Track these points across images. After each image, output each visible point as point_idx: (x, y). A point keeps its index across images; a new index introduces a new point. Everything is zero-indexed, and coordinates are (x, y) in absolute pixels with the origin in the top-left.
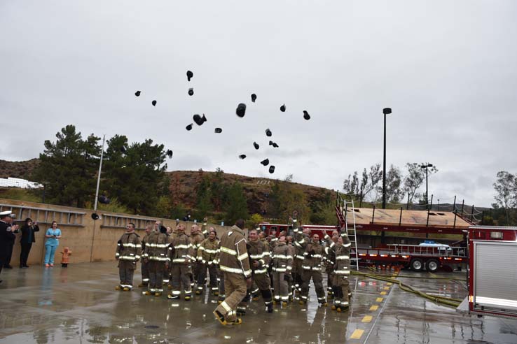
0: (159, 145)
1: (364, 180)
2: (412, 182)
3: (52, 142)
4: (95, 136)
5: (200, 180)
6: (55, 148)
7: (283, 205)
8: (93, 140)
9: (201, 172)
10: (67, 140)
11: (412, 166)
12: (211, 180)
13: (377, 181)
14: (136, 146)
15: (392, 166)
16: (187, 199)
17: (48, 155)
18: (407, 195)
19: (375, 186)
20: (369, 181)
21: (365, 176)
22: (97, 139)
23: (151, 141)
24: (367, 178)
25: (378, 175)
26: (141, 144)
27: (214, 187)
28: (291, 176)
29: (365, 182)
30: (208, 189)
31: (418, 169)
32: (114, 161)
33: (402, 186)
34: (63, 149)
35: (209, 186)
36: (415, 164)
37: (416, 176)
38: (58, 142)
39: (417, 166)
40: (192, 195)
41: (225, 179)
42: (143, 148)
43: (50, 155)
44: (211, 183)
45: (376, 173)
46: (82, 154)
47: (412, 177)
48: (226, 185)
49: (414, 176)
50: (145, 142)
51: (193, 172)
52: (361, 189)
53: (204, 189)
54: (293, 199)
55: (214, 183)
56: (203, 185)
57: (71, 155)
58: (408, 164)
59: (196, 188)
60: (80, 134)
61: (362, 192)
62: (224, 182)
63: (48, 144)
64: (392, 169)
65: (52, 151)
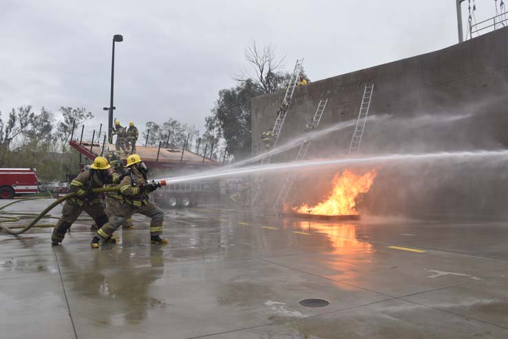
1: (10, 121)
2: (66, 127)
11: (66, 111)
13: (26, 124)
15: (43, 109)
18: (59, 140)
19: (23, 130)
20: (17, 124)
21: (13, 118)
24: (14, 120)
25: (28, 117)
29: (12, 124)
31: (72, 114)
33: (54, 131)
36: (70, 109)
37: (71, 121)
39: (72, 111)
45: (26, 116)
47: (67, 122)
49: (69, 121)
52: (7, 132)
58: (62, 108)
61: (7, 136)
64: (45, 112)
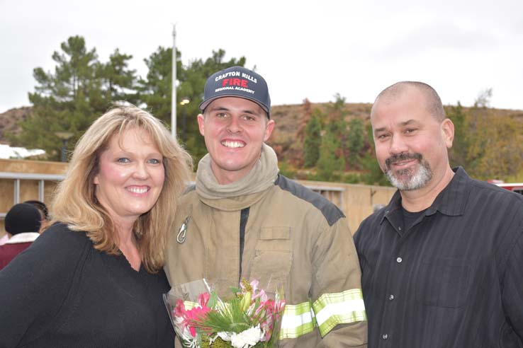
0: (238, 59)
3: (46, 71)
4: (122, 53)
5: (308, 118)
6: (54, 80)
7: (475, 150)
8: (119, 60)
9: (307, 105)
10: (74, 64)
12: (326, 116)
14: (196, 65)
16: (286, 153)
17: (43, 95)
22: (125, 57)
23: (222, 53)
26: (204, 60)
27: (334, 129)
28: (489, 93)
30: (322, 133)
32: (162, 95)
34: (68, 81)
35: (323, 127)
38: (57, 69)
40: (293, 146)
41: (350, 113)
42: (209, 68)
43: (46, 94)
44: (327, 122)
46: (104, 87)
48: (354, 123)
50: (211, 56)
51: (289, 107)
53: (316, 135)
54: (496, 136)
55: (333, 121)
56: (313, 125)
57: (84, 91)
59: (301, 133)
60: (94, 50)
62: (348, 119)
63: (40, 74)
65: (50, 87)
